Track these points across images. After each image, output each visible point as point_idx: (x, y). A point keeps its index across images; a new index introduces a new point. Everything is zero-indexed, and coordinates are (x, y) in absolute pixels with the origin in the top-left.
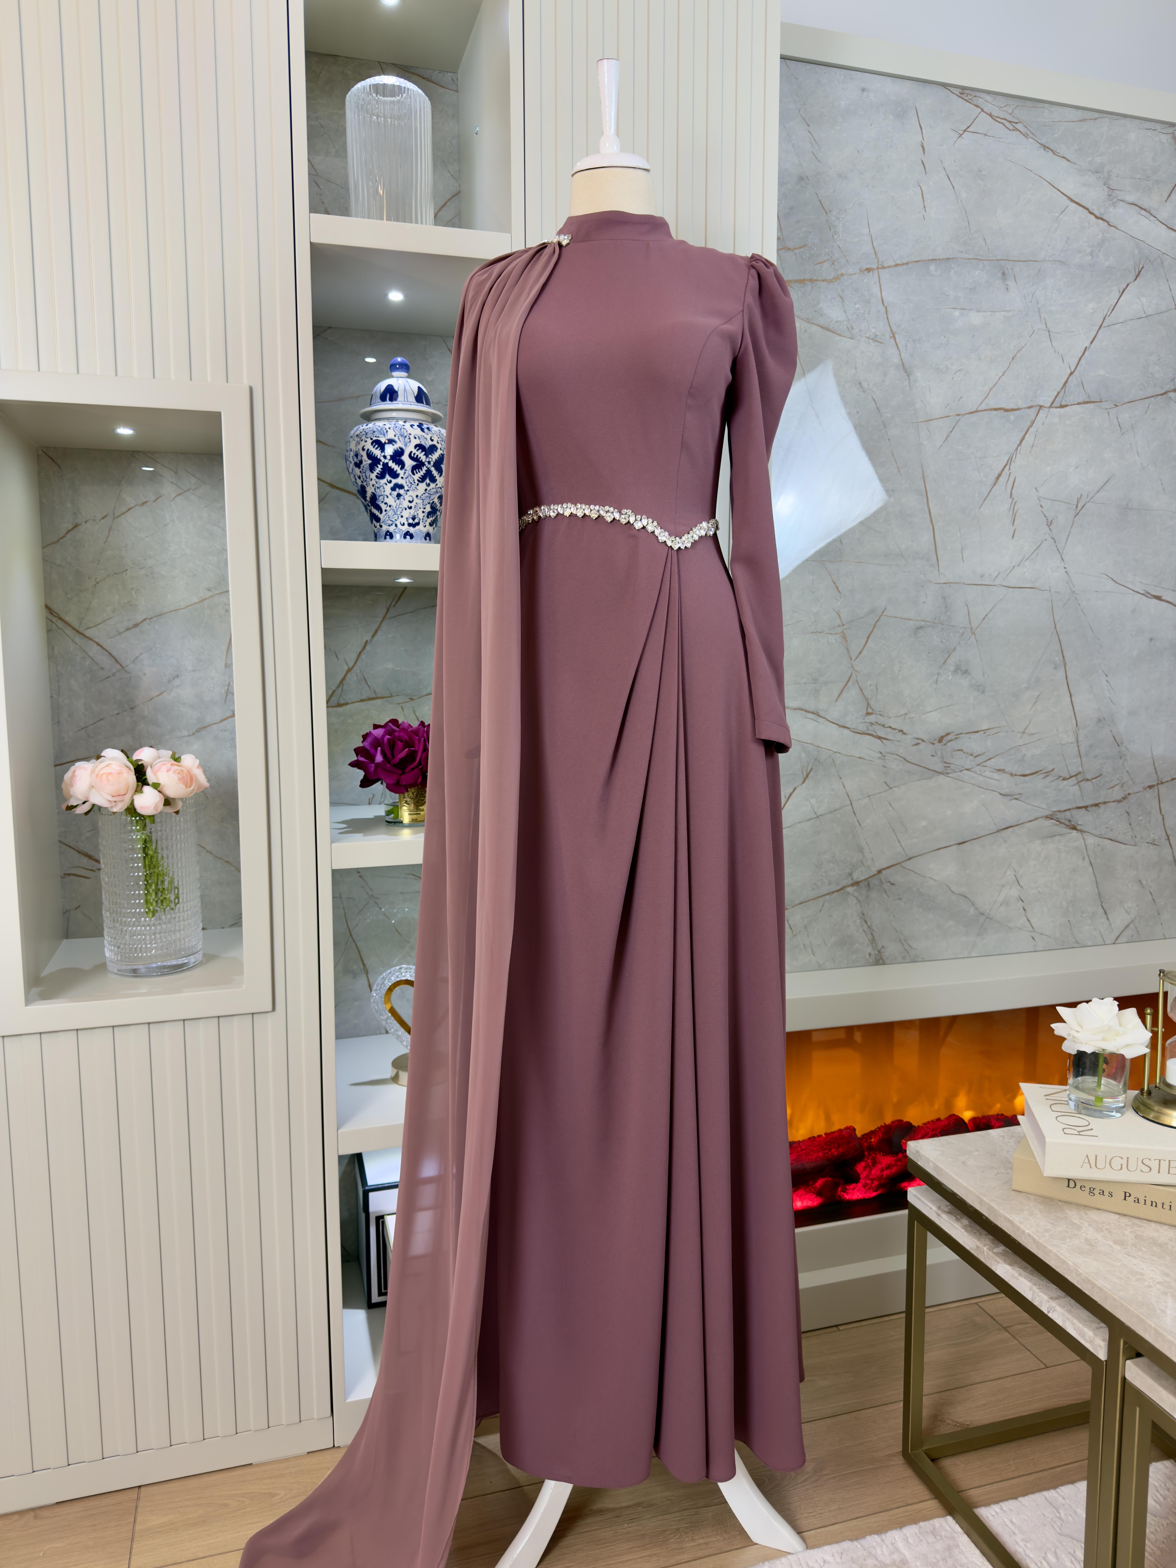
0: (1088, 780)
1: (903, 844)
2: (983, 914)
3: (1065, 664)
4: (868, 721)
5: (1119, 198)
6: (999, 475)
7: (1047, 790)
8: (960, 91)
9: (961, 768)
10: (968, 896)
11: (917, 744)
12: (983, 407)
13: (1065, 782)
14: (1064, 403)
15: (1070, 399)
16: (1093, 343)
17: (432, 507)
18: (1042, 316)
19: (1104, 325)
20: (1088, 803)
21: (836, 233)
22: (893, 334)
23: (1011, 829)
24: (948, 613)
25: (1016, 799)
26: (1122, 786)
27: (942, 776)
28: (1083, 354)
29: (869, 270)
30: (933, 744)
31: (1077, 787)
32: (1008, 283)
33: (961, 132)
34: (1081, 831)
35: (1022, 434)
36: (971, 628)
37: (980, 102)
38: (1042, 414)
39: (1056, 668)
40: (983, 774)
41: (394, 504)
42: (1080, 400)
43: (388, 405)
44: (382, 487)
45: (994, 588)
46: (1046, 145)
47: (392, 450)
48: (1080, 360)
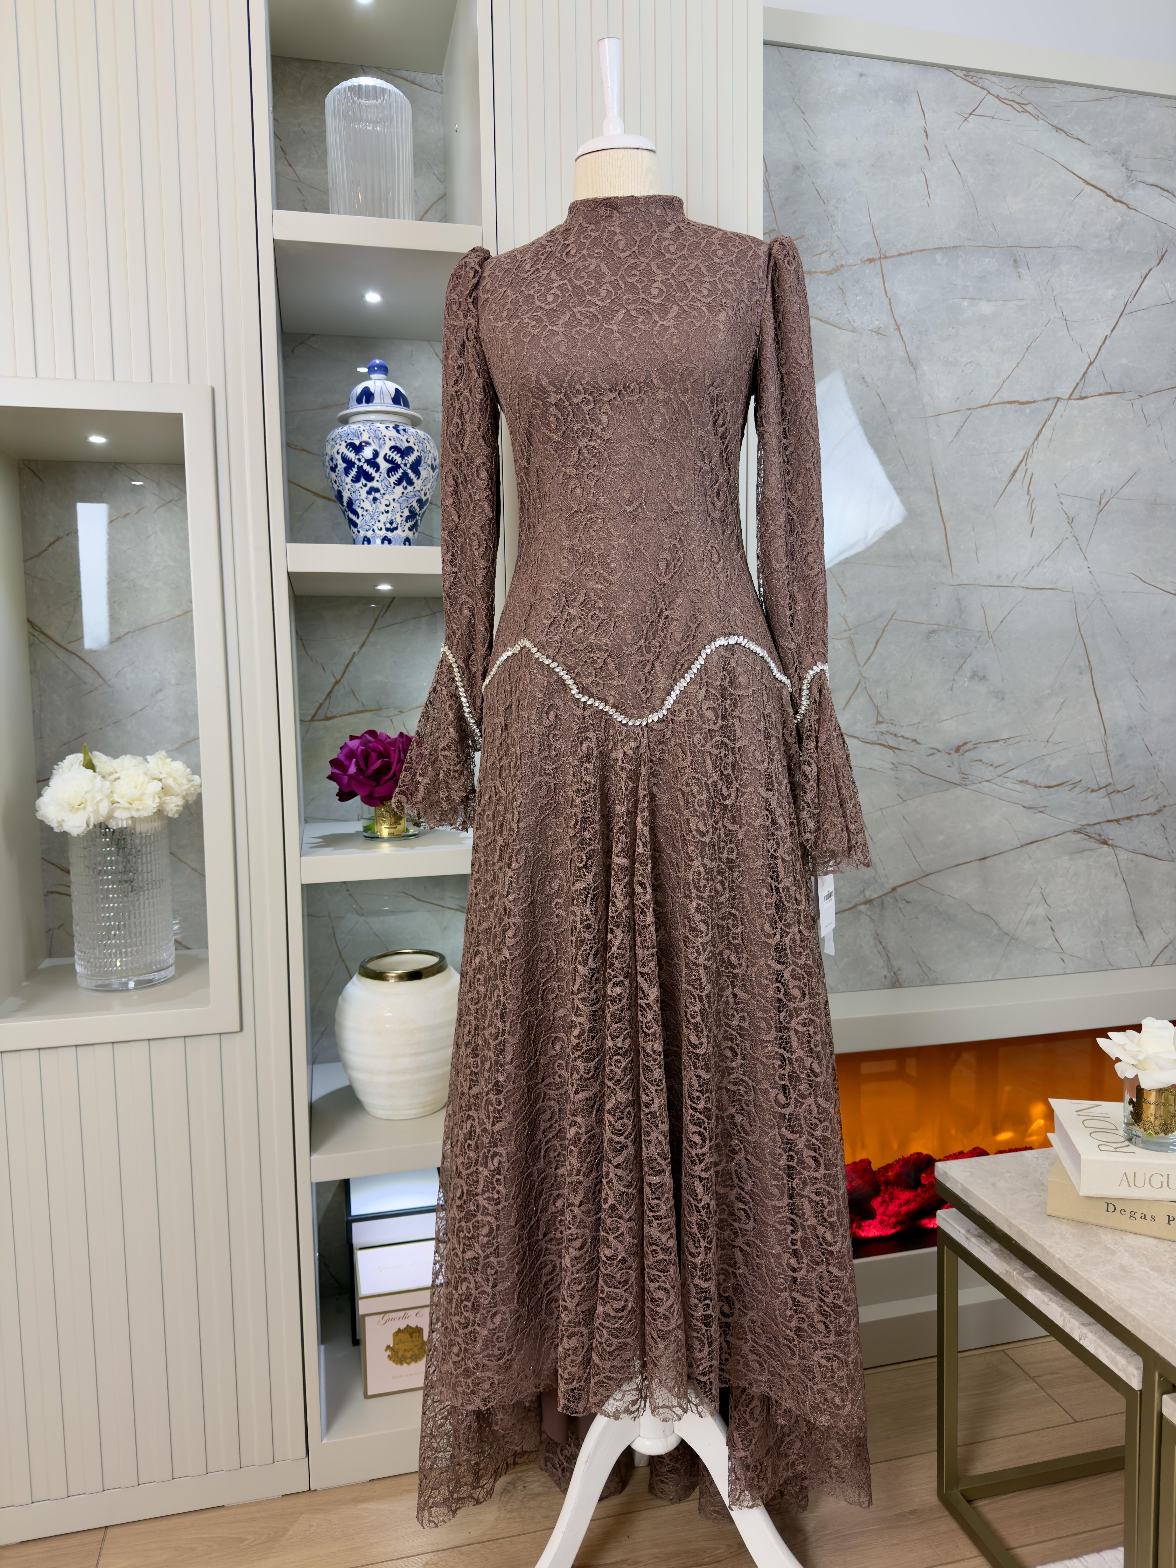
0: (1119, 791)
1: (919, 860)
3: (1091, 669)
4: (878, 730)
5: (1138, 179)
6: (1015, 471)
7: (1074, 802)
8: (965, 73)
9: (980, 780)
10: (991, 915)
11: (932, 754)
12: (996, 400)
13: (1094, 794)
14: (1083, 395)
15: (1089, 391)
16: (1115, 331)
17: (410, 511)
18: (1058, 303)
19: (1125, 312)
20: (1120, 816)
21: (834, 223)
22: (898, 326)
23: (1035, 844)
24: (963, 617)
25: (1041, 812)
26: (1157, 798)
27: (959, 788)
28: (1104, 343)
29: (871, 260)
30: (950, 754)
31: (1106, 799)
32: (1021, 270)
33: (966, 116)
34: (1113, 846)
35: (1039, 428)
36: (988, 632)
37: (986, 84)
38: (1060, 406)
39: (1081, 673)
40: (1005, 786)
41: (370, 509)
42: (1101, 392)
43: (364, 407)
44: (358, 492)
45: (1012, 589)
46: (1059, 126)
47: (368, 453)
48: (1100, 349)
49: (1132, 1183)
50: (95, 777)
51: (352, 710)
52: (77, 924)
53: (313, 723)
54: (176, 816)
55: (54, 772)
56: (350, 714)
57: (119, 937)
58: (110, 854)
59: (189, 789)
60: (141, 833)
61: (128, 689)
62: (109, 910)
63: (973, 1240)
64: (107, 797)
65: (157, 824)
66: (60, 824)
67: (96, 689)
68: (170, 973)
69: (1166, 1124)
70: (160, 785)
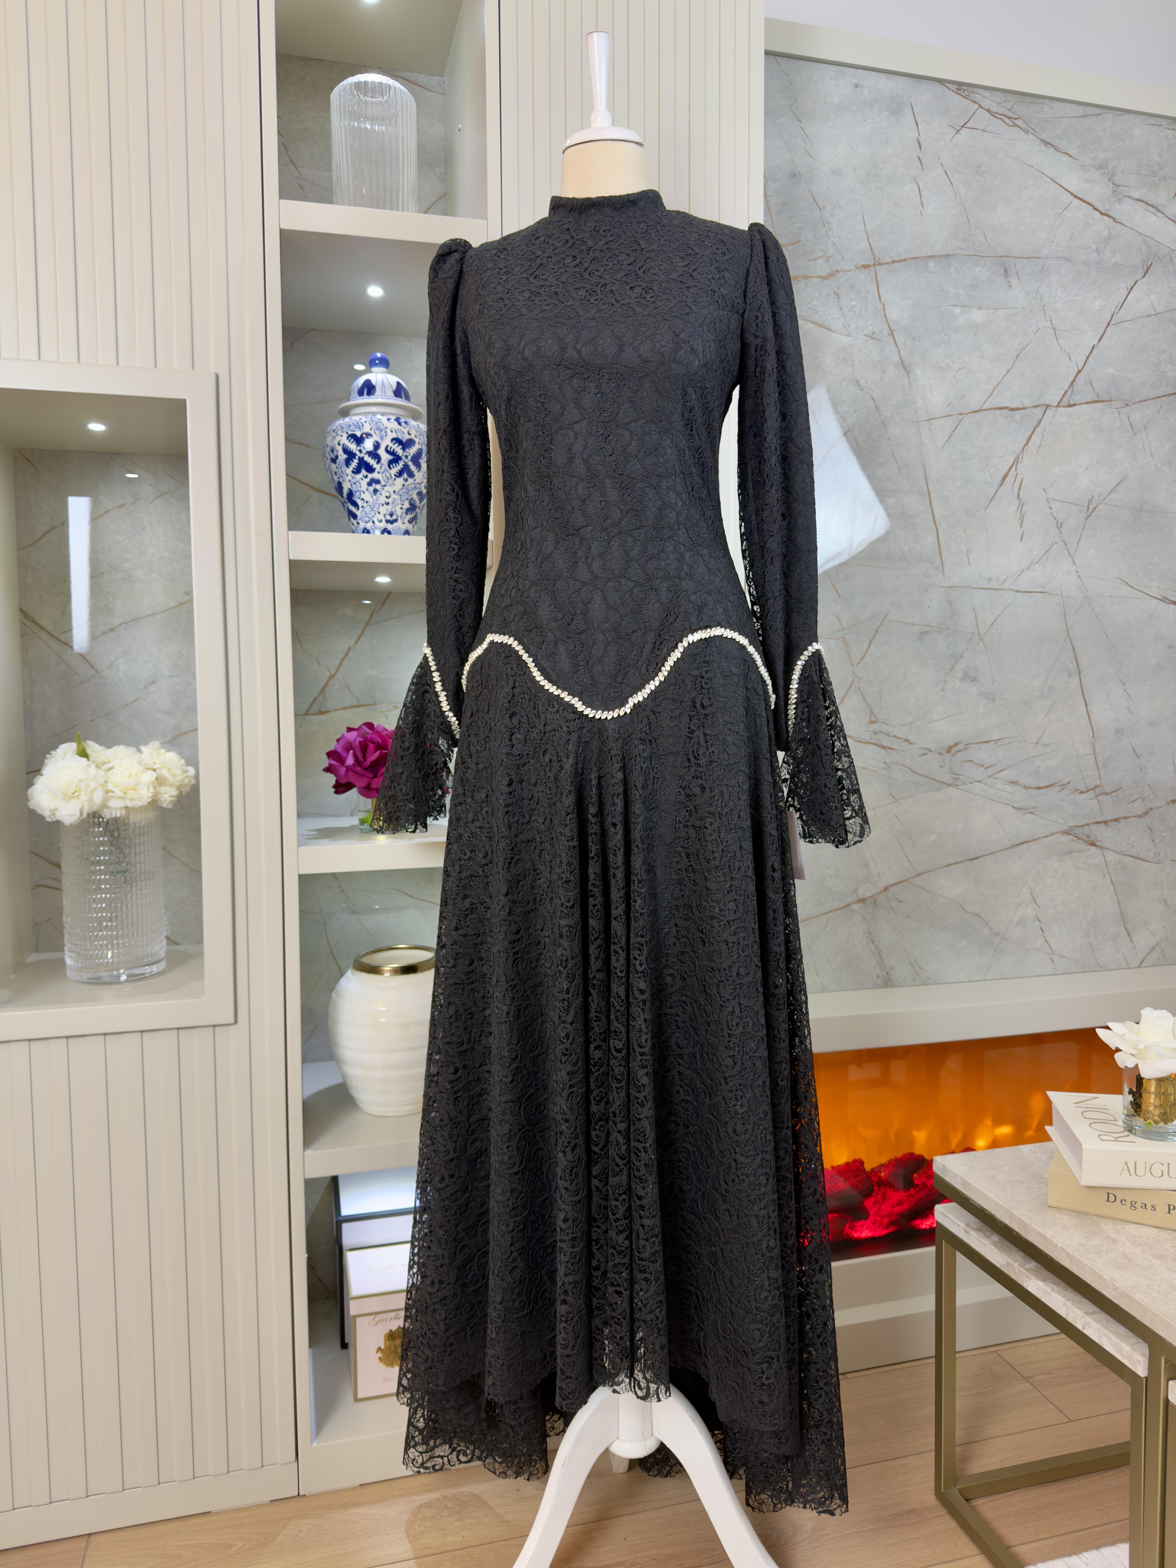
0: (1106, 793)
1: (911, 859)
2: (997, 934)
3: (1079, 672)
4: (872, 729)
5: (1125, 194)
6: (1006, 476)
7: (1063, 804)
8: (957, 86)
9: (971, 780)
10: (982, 915)
11: (925, 754)
12: (987, 406)
13: (1083, 796)
14: (1072, 403)
15: (1077, 399)
16: (1102, 341)
17: (411, 504)
18: (1047, 313)
19: (1112, 322)
20: (1107, 818)
21: (830, 229)
22: (891, 331)
23: (1025, 845)
24: (955, 618)
25: (1031, 813)
26: (1144, 800)
27: (951, 788)
28: (1091, 352)
29: (865, 267)
30: (941, 754)
31: (1095, 801)
32: (1011, 279)
33: (958, 128)
34: (1101, 847)
35: (1029, 434)
36: (979, 634)
37: (977, 98)
38: (1049, 413)
39: (1070, 676)
40: (996, 787)
41: (370, 500)
42: (1088, 400)
43: (365, 399)
44: (359, 483)
45: (1003, 592)
46: (1048, 141)
47: (368, 445)
48: (1088, 358)
49: (1132, 1171)
50: (89, 766)
51: (346, 705)
52: (68, 916)
53: (307, 717)
54: (170, 807)
55: (46, 761)
56: (344, 708)
57: (111, 928)
58: (103, 844)
59: (183, 780)
60: (135, 824)
61: (120, 680)
62: (101, 900)
63: (973, 1233)
64: (102, 785)
65: (151, 815)
66: (53, 812)
67: (88, 680)
68: (162, 966)
69: (1165, 1113)
70: (155, 775)
